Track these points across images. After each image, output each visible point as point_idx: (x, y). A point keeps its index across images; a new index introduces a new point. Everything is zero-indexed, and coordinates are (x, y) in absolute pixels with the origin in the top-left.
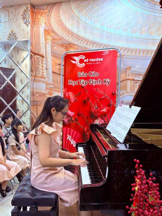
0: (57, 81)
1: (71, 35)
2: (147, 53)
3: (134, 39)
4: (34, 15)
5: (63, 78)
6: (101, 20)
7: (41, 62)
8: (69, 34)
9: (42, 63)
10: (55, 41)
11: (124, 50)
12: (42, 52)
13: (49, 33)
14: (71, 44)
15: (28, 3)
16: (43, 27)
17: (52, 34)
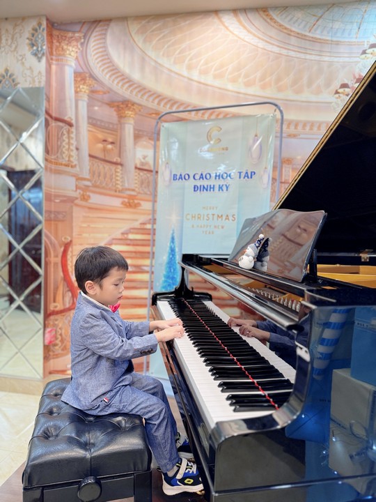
0: (99, 173)
6: (187, 60)
7: (66, 135)
8: (124, 84)
9: (69, 137)
10: (96, 96)
13: (84, 79)
14: (128, 101)
16: (71, 66)
17: (89, 81)
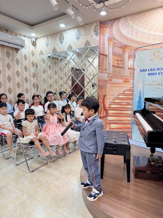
0: (116, 72)
1: (127, 39)
4: (102, 28)
8: (125, 39)
10: (115, 45)
12: (106, 53)
15: (98, 21)
16: (107, 36)
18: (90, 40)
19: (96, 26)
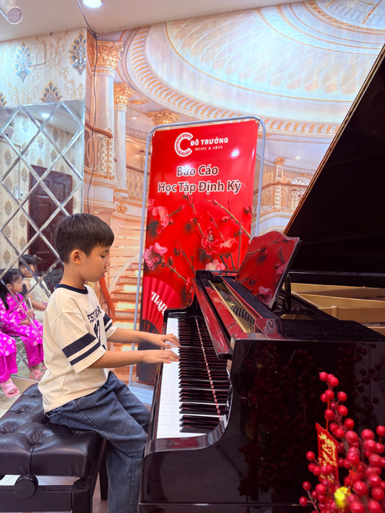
0: (136, 185)
1: (165, 93)
2: (319, 130)
3: (294, 100)
4: (96, 52)
5: (149, 178)
6: (227, 63)
7: (106, 147)
8: (162, 92)
9: (108, 149)
10: (134, 106)
11: (273, 124)
12: (109, 126)
13: (123, 89)
14: (166, 110)
16: (111, 77)
17: (128, 91)
18: (60, 84)
19: (77, 42)
